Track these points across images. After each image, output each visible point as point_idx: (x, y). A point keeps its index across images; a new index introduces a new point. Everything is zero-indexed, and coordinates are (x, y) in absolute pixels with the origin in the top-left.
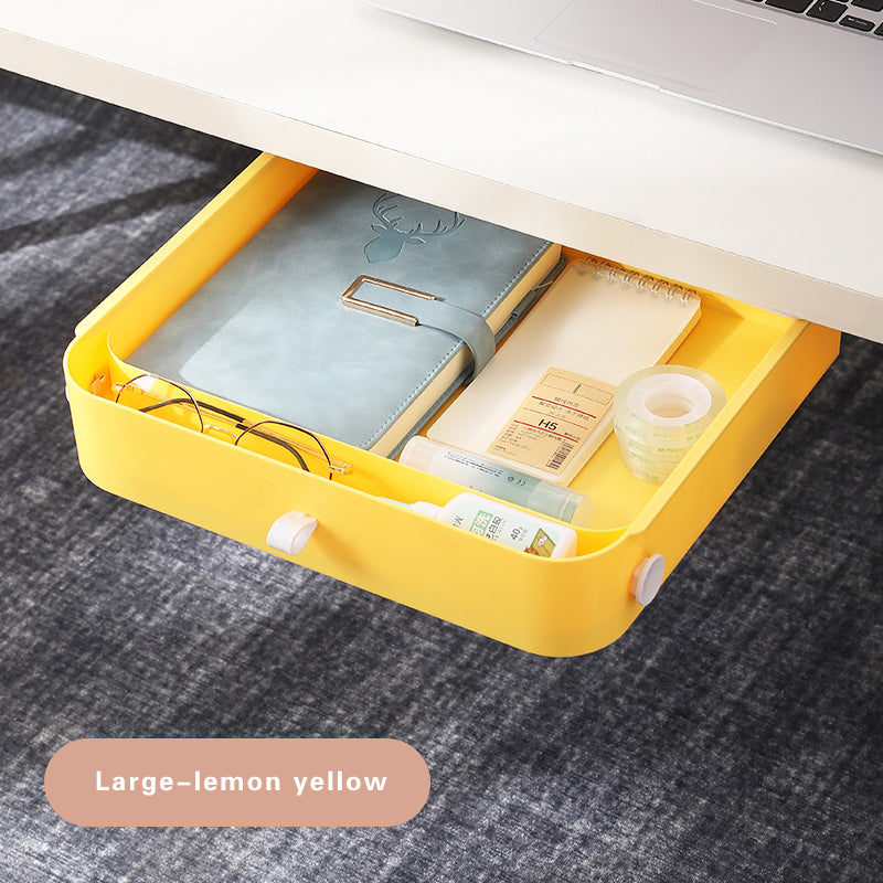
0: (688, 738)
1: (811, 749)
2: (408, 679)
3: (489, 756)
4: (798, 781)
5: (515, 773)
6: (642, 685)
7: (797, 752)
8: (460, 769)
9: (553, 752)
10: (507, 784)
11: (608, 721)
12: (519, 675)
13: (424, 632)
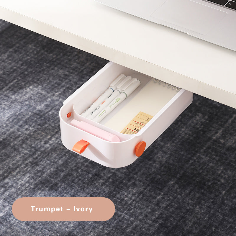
0: (97, 182)
1: (132, 187)
2: (18, 161)
3: (36, 185)
4: (126, 196)
5: (43, 190)
6: (87, 166)
7: (128, 188)
8: (27, 188)
9: (56, 184)
10: (40, 193)
11: (74, 176)
12: (51, 162)
13: (26, 148)
